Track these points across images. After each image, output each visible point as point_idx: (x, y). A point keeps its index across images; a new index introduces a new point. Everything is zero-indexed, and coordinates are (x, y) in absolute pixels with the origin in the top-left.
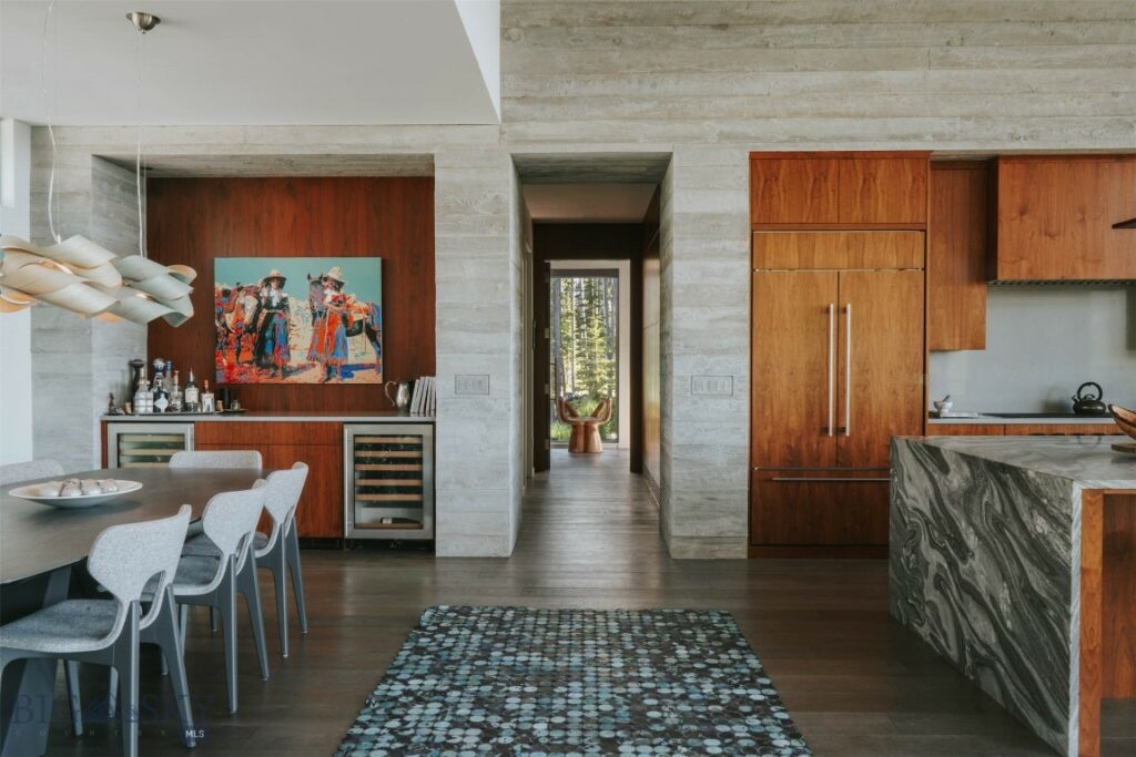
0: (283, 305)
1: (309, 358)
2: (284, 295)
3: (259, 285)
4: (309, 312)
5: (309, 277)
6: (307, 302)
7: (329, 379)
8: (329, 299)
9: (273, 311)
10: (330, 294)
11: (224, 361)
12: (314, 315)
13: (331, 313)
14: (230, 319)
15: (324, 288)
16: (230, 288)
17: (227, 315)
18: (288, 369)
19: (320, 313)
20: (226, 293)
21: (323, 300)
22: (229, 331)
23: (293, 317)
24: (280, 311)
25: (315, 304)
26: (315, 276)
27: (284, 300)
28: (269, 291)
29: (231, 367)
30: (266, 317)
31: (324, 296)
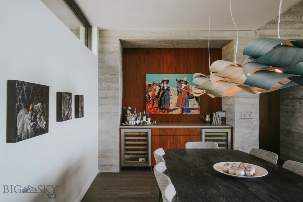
0: (168, 89)
1: (176, 106)
2: (169, 86)
3: (160, 83)
4: (176, 91)
5: (177, 80)
6: (176, 88)
7: (183, 113)
8: (183, 87)
9: (165, 91)
10: (183, 85)
11: (148, 107)
12: (178, 92)
13: (184, 92)
14: (150, 94)
15: (182, 84)
16: (151, 84)
17: (150, 92)
18: (169, 110)
19: (180, 92)
20: (149, 85)
21: (181, 87)
22: (150, 98)
23: (171, 93)
24: (167, 91)
25: (179, 89)
26: (179, 80)
27: (168, 88)
28: (163, 85)
29: (151, 109)
30: (162, 93)
31: (182, 86)
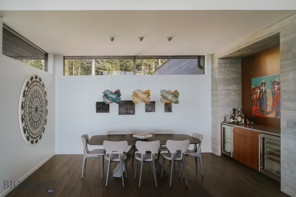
0: (265, 92)
1: (272, 109)
2: (266, 88)
3: (260, 86)
4: (271, 93)
5: (271, 82)
6: (271, 90)
7: (277, 117)
8: (276, 89)
9: (263, 94)
11: (254, 109)
12: (273, 94)
13: (277, 93)
14: (254, 96)
15: (275, 85)
16: (254, 87)
17: (254, 95)
18: (267, 113)
19: (274, 93)
20: (254, 89)
21: (275, 89)
22: (255, 100)
23: (268, 96)
24: (265, 94)
25: (273, 90)
26: (273, 81)
27: (266, 90)
28: (262, 87)
29: (255, 111)
30: (262, 96)
31: (275, 87)
